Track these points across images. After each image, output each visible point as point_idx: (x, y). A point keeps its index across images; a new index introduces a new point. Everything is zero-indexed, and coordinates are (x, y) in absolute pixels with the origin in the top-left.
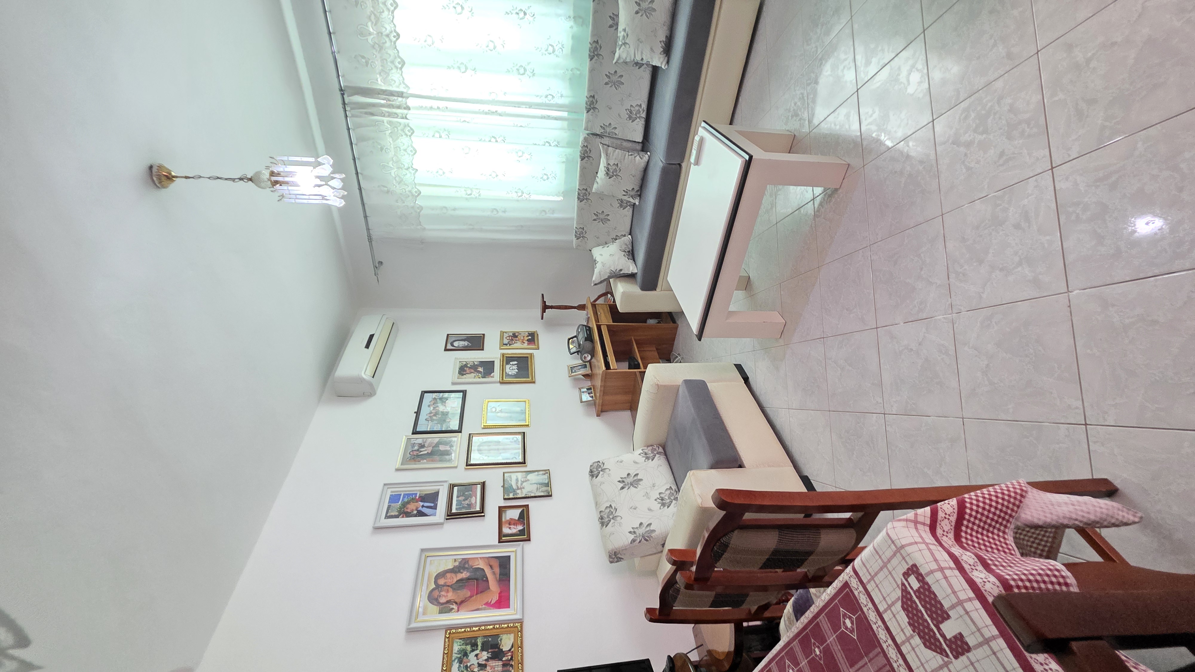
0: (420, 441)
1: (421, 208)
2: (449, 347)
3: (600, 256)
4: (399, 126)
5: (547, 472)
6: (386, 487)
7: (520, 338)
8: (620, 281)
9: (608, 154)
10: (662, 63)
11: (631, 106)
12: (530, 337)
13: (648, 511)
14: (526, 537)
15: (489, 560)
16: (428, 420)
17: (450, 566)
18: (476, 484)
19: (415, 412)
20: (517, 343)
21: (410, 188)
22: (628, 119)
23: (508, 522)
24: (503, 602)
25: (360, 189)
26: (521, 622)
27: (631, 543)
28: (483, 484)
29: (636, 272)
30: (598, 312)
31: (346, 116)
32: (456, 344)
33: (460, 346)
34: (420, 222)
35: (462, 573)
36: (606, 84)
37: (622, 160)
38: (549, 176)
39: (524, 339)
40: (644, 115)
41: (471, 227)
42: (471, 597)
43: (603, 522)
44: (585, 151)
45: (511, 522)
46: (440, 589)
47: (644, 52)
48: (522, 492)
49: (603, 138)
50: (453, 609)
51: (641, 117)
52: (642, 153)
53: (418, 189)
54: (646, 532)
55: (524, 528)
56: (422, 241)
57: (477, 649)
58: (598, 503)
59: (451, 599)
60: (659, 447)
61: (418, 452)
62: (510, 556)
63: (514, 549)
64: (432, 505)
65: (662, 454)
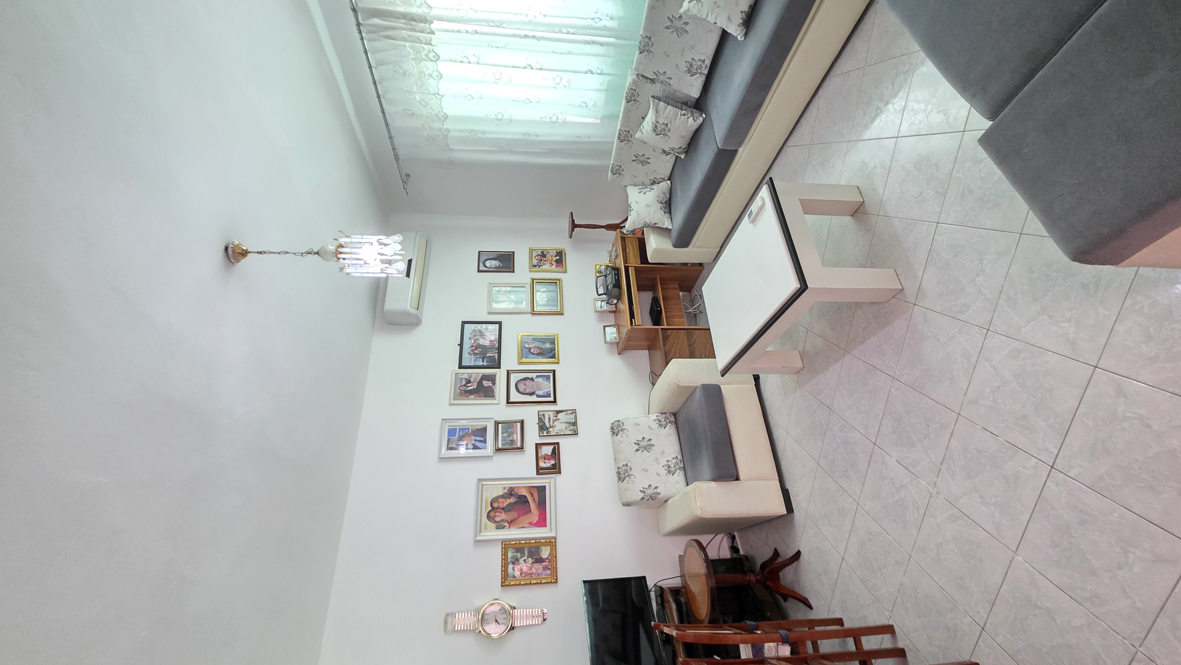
0: (466, 376)
1: (449, 131)
2: (482, 268)
3: (636, 203)
4: (423, 51)
5: (574, 412)
6: (444, 422)
7: (548, 258)
8: (653, 233)
9: (658, 112)
10: (738, 35)
11: (693, 59)
12: (558, 258)
13: (656, 475)
14: (557, 470)
15: (530, 488)
16: (471, 354)
17: (501, 493)
18: (516, 422)
19: (459, 345)
20: (545, 264)
21: (436, 112)
22: (687, 72)
23: (543, 457)
24: (542, 522)
25: (383, 112)
26: (555, 538)
27: (641, 500)
28: (522, 422)
29: (671, 228)
30: (627, 249)
31: (362, 39)
32: (488, 264)
33: (492, 267)
34: (448, 144)
35: (510, 498)
36: (667, 27)
37: (673, 121)
38: (588, 104)
39: (552, 259)
40: (706, 72)
41: (501, 149)
42: (518, 517)
43: (621, 479)
44: (632, 94)
45: (546, 458)
46: (495, 510)
47: (719, 18)
48: (554, 430)
49: (655, 83)
50: (505, 526)
51: (702, 73)
52: (696, 114)
53: (445, 113)
54: (653, 493)
55: (556, 462)
56: (451, 163)
57: (525, 556)
58: (617, 459)
59: (503, 518)
60: (671, 416)
61: (466, 387)
62: (545, 486)
63: (548, 481)
64: (482, 439)
65: (673, 423)
